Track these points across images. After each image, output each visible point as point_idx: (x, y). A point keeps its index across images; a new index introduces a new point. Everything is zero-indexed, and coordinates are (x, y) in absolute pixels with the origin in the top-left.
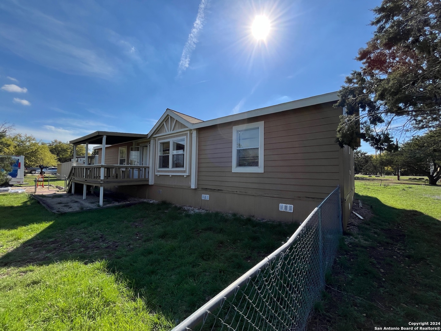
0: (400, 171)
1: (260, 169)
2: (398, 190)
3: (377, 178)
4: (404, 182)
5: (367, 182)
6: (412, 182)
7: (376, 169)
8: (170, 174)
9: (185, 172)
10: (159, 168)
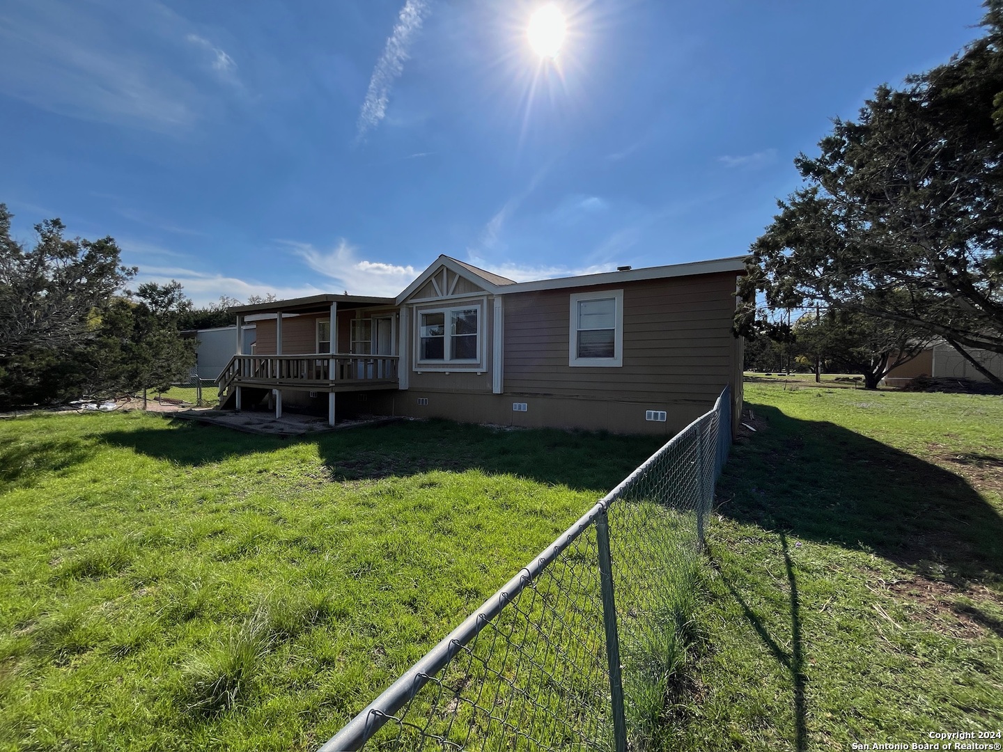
0: (820, 363)
1: (617, 361)
2: (811, 396)
3: (780, 378)
4: (826, 384)
5: (763, 386)
6: (839, 385)
7: (779, 361)
8: (447, 370)
9: (478, 366)
10: (421, 360)
